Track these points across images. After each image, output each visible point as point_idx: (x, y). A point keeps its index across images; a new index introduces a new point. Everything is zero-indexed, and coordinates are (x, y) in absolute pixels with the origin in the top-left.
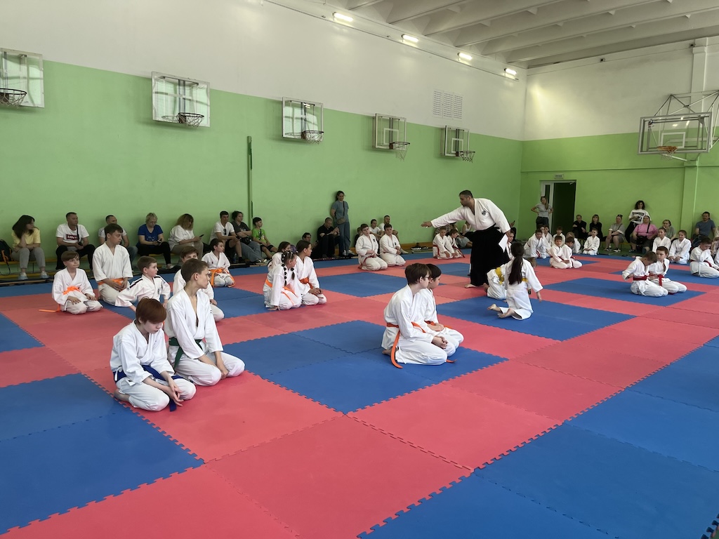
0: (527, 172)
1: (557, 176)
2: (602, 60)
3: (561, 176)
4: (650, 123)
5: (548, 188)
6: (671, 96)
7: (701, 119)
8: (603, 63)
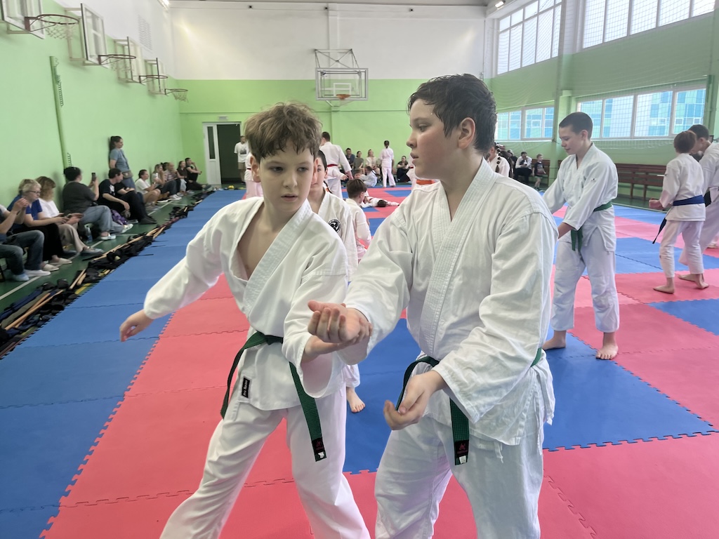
0: (187, 114)
1: (221, 117)
2: (251, 7)
3: (225, 118)
4: (323, 74)
5: (210, 129)
6: (316, 50)
7: (359, 73)
8: (251, 9)
